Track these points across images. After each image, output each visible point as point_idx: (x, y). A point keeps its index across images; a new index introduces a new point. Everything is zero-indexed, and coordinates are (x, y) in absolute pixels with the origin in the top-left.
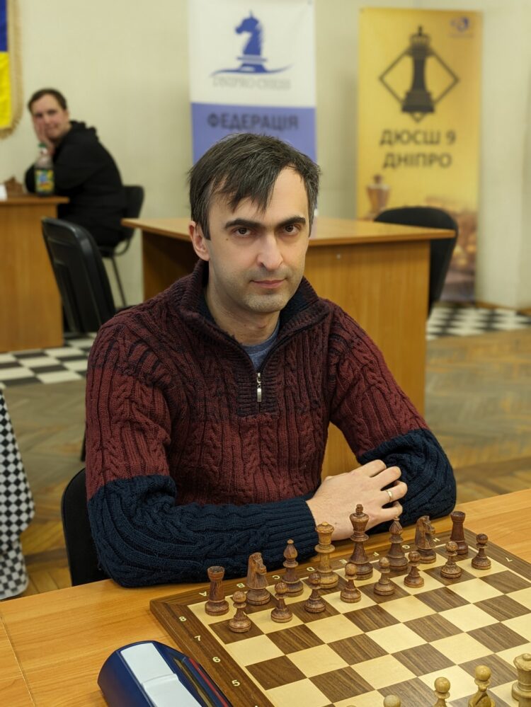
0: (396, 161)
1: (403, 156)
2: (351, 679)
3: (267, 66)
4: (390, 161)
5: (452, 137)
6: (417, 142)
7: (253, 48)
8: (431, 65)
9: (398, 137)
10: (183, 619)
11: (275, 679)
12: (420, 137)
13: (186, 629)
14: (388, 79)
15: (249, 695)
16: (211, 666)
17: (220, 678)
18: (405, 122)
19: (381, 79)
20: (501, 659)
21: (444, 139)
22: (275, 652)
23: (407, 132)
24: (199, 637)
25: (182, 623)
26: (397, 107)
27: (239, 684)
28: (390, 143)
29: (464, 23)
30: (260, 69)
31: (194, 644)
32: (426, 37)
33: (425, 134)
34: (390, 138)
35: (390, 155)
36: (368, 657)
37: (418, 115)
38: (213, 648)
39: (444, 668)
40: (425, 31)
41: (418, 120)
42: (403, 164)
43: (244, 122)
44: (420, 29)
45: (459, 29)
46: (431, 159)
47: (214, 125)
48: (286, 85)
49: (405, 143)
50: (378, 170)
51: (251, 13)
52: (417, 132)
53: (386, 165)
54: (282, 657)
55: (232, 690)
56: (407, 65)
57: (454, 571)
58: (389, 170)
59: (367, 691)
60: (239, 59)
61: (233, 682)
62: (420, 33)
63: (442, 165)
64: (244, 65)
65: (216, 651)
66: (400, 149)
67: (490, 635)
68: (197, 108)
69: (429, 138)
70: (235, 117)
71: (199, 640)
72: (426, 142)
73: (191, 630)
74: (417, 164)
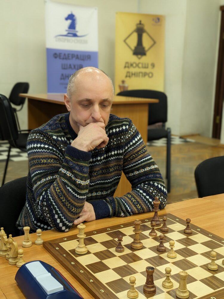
0: (131, 75)
1: (133, 73)
2: (129, 269)
3: (78, 34)
4: (128, 75)
5: (153, 65)
6: (139, 67)
7: (72, 26)
8: (145, 36)
9: (132, 65)
10: (57, 248)
11: (98, 270)
12: (140, 65)
13: (59, 252)
14: (127, 41)
15: (88, 276)
16: (71, 266)
17: (75, 270)
18: (134, 59)
19: (125, 41)
20: (188, 260)
21: (150, 66)
22: (97, 260)
23: (135, 63)
24: (65, 255)
25: (57, 250)
26: (131, 53)
27: (83, 272)
28: (128, 67)
29: (158, 20)
30: (75, 35)
31: (63, 258)
32: (143, 25)
33: (142, 64)
34: (128, 65)
35: (128, 72)
36: (135, 261)
37: (139, 56)
38: (71, 259)
39: (166, 264)
40: (142, 22)
41: (139, 58)
42: (133, 76)
43: (68, 57)
44: (140, 21)
45: (156, 22)
46: (145, 74)
47: (56, 57)
48: (86, 42)
49: (134, 67)
50: (123, 78)
51: (72, 12)
52: (139, 63)
53: (126, 76)
54: (100, 262)
55: (81, 274)
56: (135, 36)
57: (166, 229)
58: (128, 78)
59: (135, 273)
60: (67, 31)
61: (81, 271)
62: (140, 23)
63: (149, 77)
64: (69, 33)
65: (73, 260)
66: (132, 70)
67: (183, 252)
68: (49, 51)
69: (144, 66)
70: (65, 55)
71: (65, 256)
72: (143, 67)
73: (61, 253)
74: (139, 76)
